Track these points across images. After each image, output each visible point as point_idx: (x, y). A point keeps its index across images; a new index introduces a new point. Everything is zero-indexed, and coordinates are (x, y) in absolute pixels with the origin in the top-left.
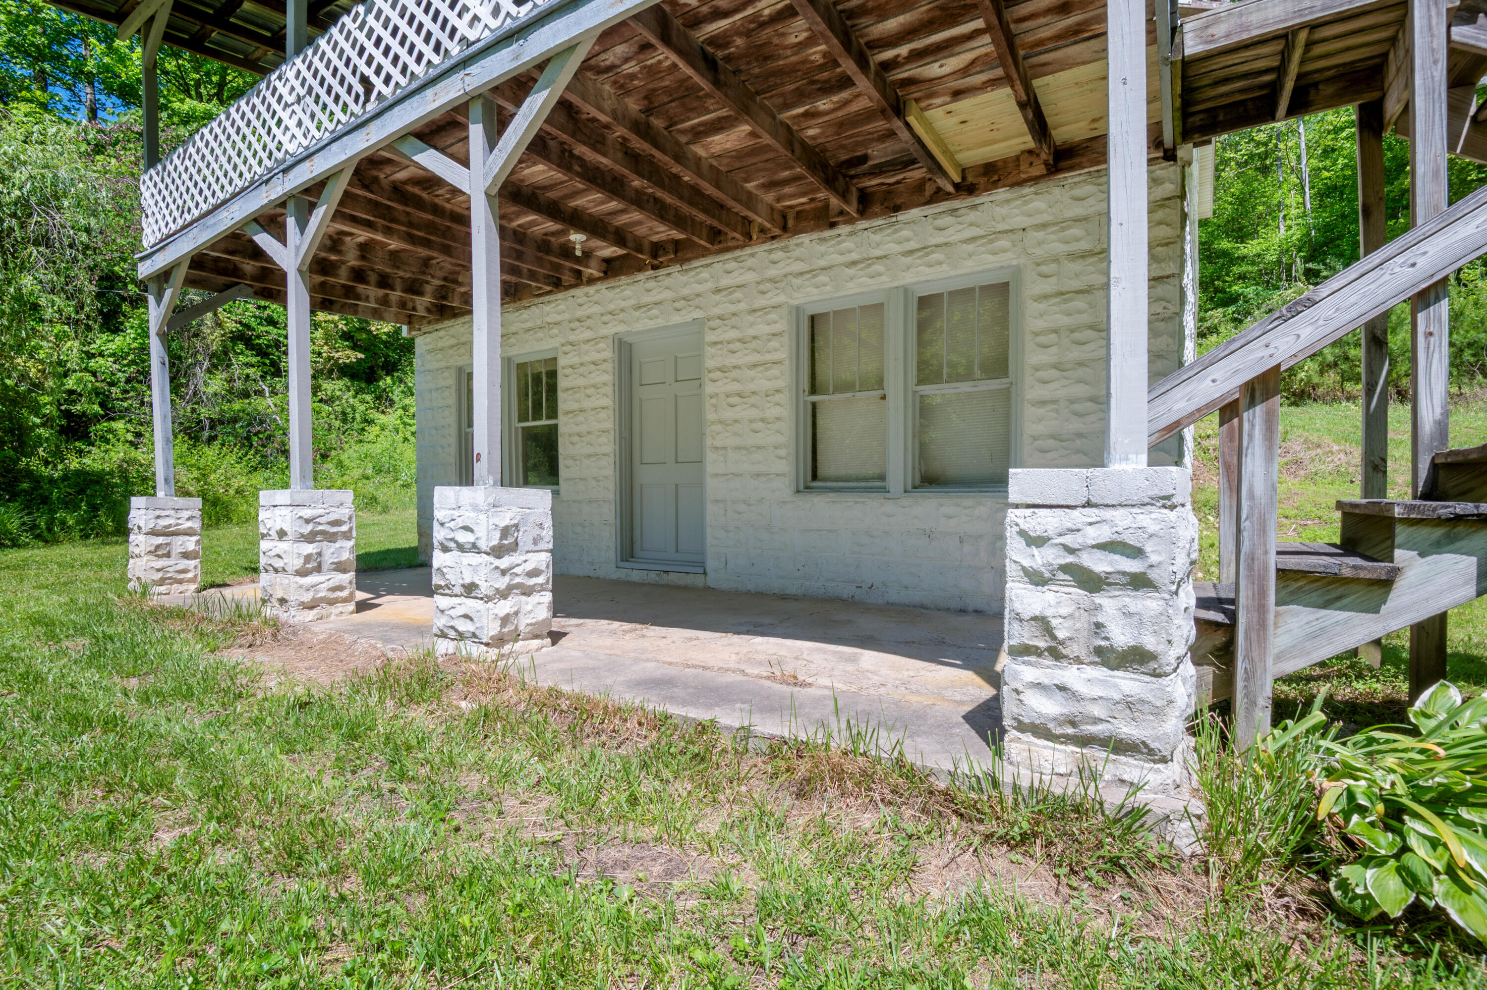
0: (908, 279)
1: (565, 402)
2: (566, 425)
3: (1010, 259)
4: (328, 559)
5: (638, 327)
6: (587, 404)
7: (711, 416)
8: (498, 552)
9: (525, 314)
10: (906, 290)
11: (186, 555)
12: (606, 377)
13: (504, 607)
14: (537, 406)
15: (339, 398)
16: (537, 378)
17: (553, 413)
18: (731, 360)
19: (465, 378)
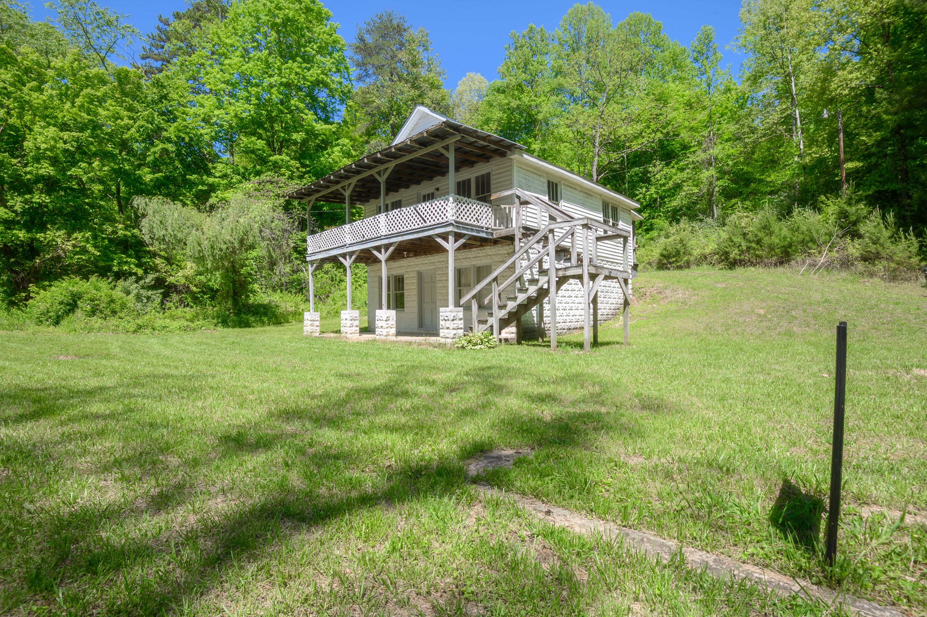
0: (474, 263)
1: (406, 287)
2: (406, 293)
3: (490, 261)
4: (354, 325)
5: (422, 269)
6: (411, 288)
7: (438, 292)
8: (386, 321)
9: (396, 263)
10: (474, 265)
11: (317, 326)
12: (415, 281)
13: (387, 330)
14: (399, 288)
15: (330, 271)
16: (399, 279)
17: (403, 289)
18: (442, 279)
19: (380, 278)
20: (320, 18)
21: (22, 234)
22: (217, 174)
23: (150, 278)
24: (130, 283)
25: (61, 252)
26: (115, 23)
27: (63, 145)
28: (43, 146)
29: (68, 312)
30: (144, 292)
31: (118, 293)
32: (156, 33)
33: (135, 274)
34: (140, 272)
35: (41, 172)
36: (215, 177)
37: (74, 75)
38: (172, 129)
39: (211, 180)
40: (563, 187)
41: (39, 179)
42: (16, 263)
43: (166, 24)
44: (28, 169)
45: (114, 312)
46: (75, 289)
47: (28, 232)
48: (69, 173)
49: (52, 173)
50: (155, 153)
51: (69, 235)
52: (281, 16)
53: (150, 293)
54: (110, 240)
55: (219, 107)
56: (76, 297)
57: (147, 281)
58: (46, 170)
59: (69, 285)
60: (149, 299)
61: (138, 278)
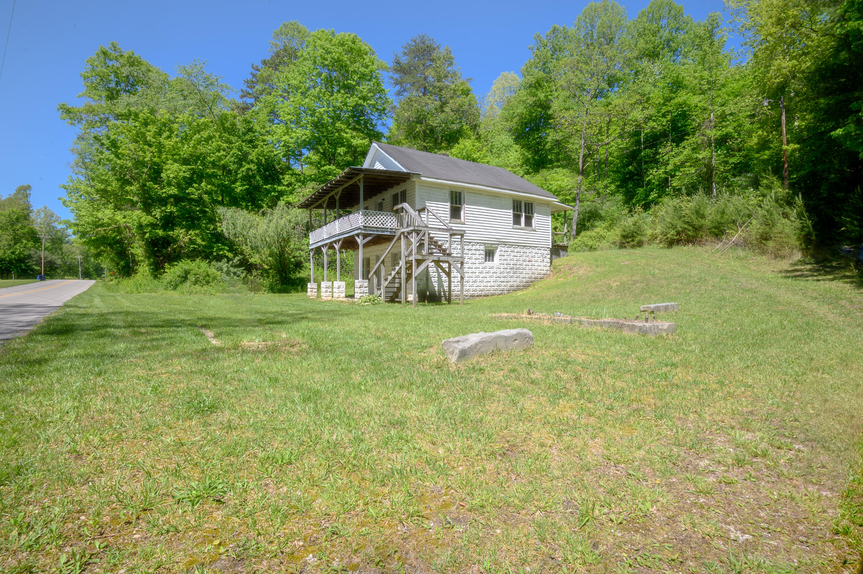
9: (342, 252)
11: (315, 292)
20: (360, 54)
21: (160, 232)
22: (285, 183)
23: (236, 260)
24: (224, 265)
25: (182, 244)
26: (216, 83)
27: (183, 174)
28: (172, 176)
29: (181, 282)
30: (232, 269)
31: (212, 270)
32: (250, 77)
33: (227, 257)
34: (230, 255)
35: (171, 192)
36: (284, 185)
37: (190, 125)
38: (254, 154)
39: (280, 188)
40: (466, 194)
41: (171, 196)
42: (158, 251)
43: (256, 70)
44: (164, 191)
45: (208, 282)
46: (187, 267)
47: (164, 231)
48: (187, 191)
49: (176, 193)
50: (243, 171)
51: (187, 232)
52: (329, 59)
53: (236, 270)
54: (212, 234)
55: (287, 134)
56: (187, 273)
57: (235, 261)
58: (173, 191)
59: (184, 265)
60: (235, 273)
61: (229, 260)
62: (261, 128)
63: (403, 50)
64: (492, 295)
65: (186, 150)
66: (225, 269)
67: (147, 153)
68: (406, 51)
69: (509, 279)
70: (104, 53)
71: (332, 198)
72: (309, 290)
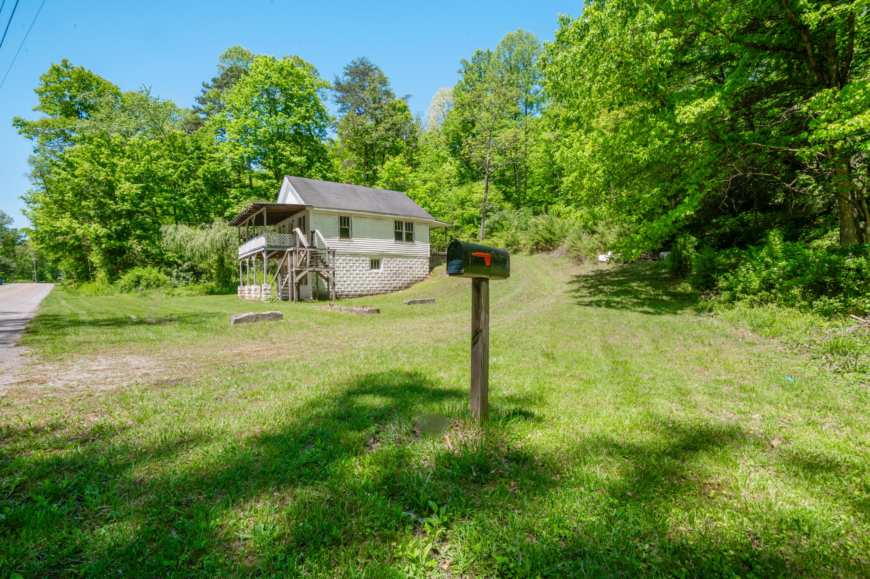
21: (116, 243)
24: (173, 270)
25: (135, 252)
27: (135, 191)
29: (135, 286)
30: (183, 274)
31: (162, 276)
32: (201, 95)
33: (176, 263)
34: (179, 261)
35: (124, 207)
37: (140, 147)
38: (201, 170)
40: (353, 218)
41: (125, 210)
44: (118, 206)
45: (158, 286)
46: (139, 274)
47: (119, 241)
49: (129, 208)
51: (140, 242)
53: (185, 274)
56: (139, 278)
57: (184, 266)
58: (127, 206)
59: (137, 271)
60: (184, 278)
61: (179, 265)
62: (209, 146)
63: (344, 71)
64: (377, 294)
65: (138, 169)
66: (174, 274)
67: (101, 173)
68: (347, 71)
69: (392, 282)
70: (58, 70)
71: (250, 220)
72: (239, 292)
